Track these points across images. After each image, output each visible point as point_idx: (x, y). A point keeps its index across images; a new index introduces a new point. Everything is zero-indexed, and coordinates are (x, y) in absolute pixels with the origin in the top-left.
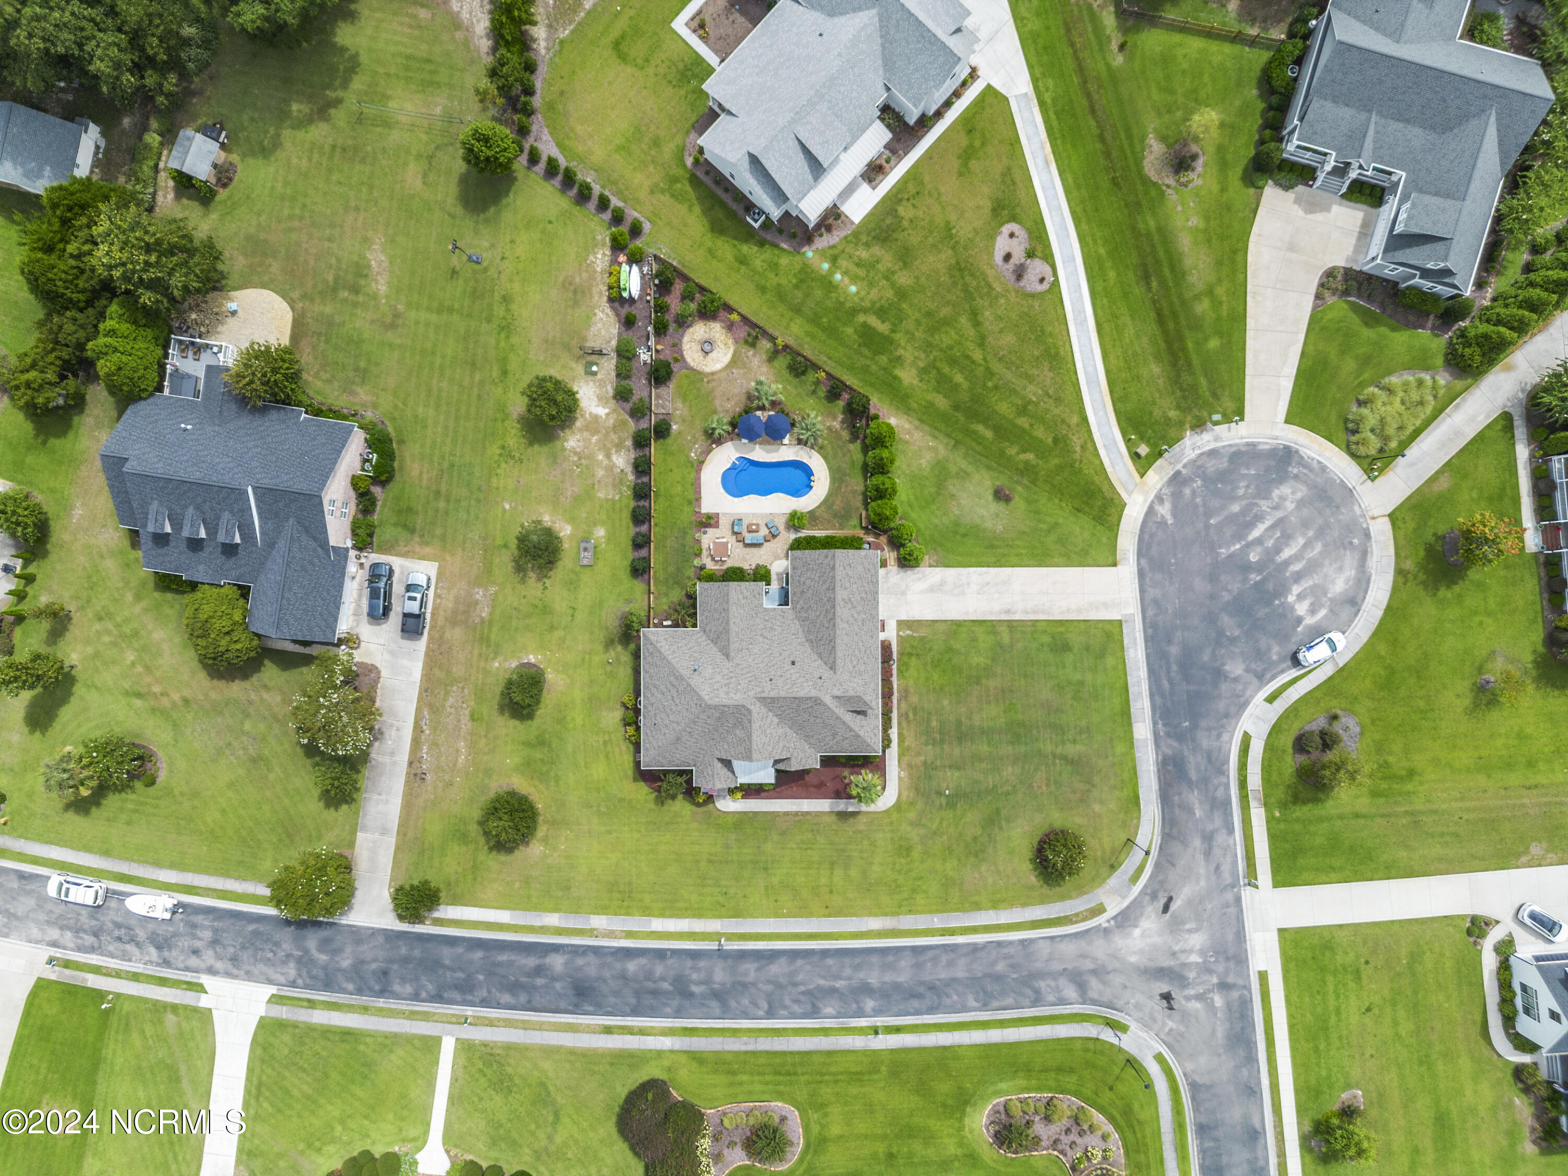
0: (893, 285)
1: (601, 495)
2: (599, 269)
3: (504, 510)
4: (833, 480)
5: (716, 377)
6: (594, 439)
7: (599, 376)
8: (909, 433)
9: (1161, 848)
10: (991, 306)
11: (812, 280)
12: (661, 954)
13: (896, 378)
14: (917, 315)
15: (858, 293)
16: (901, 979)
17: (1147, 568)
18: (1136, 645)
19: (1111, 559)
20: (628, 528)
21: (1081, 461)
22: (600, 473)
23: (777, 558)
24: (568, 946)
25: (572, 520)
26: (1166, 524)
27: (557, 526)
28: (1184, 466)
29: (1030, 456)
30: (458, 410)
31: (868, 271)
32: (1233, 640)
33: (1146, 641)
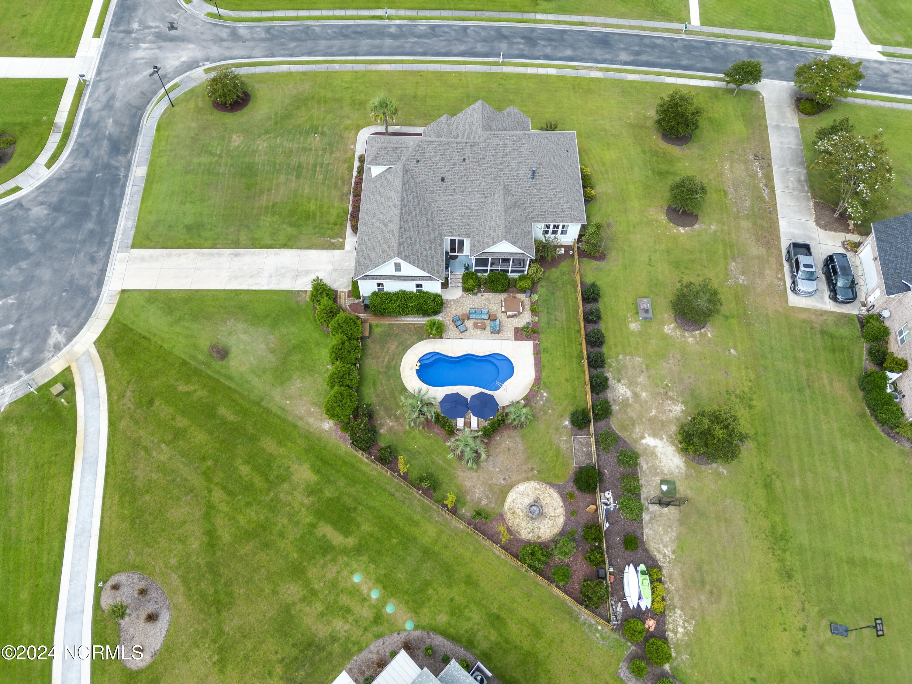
0: (307, 584)
1: (638, 360)
2: (679, 612)
3: (735, 349)
4: (397, 368)
5: (524, 475)
6: (654, 412)
7: (658, 479)
8: (311, 414)
9: (149, 102)
10: (189, 556)
11: (407, 592)
12: (547, 57)
13: (318, 471)
14: (281, 544)
15: (352, 573)
16: (368, 41)
17: (92, 289)
18: (124, 230)
19: (126, 296)
20: (606, 329)
21: (129, 382)
22: (641, 379)
23: (456, 301)
24: (618, 64)
25: (665, 337)
26: (59, 325)
27: (678, 333)
28: (21, 377)
29: (182, 388)
30: (810, 445)
31: (336, 601)
32: (32, 231)
33: (114, 233)
